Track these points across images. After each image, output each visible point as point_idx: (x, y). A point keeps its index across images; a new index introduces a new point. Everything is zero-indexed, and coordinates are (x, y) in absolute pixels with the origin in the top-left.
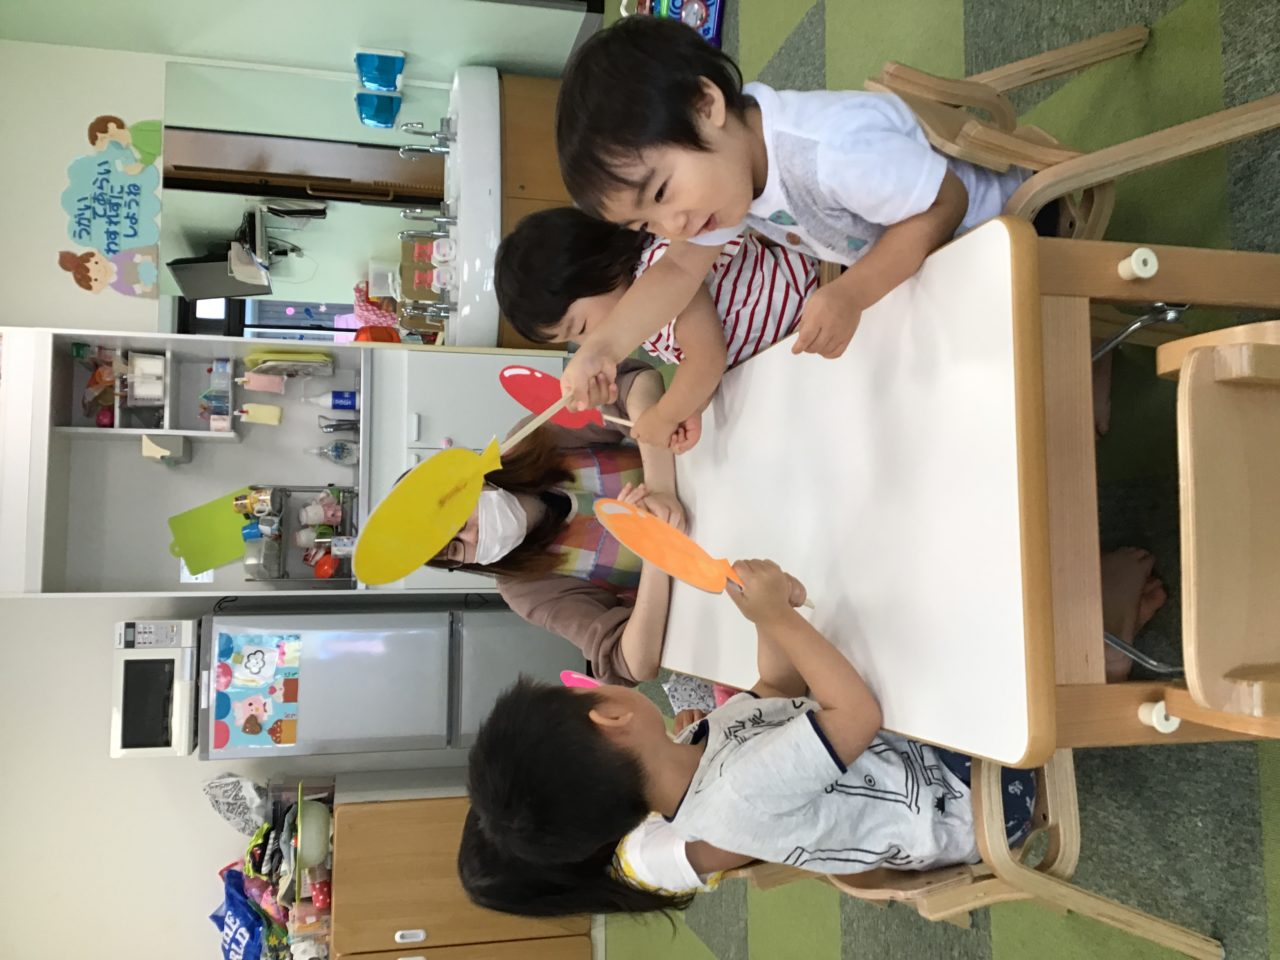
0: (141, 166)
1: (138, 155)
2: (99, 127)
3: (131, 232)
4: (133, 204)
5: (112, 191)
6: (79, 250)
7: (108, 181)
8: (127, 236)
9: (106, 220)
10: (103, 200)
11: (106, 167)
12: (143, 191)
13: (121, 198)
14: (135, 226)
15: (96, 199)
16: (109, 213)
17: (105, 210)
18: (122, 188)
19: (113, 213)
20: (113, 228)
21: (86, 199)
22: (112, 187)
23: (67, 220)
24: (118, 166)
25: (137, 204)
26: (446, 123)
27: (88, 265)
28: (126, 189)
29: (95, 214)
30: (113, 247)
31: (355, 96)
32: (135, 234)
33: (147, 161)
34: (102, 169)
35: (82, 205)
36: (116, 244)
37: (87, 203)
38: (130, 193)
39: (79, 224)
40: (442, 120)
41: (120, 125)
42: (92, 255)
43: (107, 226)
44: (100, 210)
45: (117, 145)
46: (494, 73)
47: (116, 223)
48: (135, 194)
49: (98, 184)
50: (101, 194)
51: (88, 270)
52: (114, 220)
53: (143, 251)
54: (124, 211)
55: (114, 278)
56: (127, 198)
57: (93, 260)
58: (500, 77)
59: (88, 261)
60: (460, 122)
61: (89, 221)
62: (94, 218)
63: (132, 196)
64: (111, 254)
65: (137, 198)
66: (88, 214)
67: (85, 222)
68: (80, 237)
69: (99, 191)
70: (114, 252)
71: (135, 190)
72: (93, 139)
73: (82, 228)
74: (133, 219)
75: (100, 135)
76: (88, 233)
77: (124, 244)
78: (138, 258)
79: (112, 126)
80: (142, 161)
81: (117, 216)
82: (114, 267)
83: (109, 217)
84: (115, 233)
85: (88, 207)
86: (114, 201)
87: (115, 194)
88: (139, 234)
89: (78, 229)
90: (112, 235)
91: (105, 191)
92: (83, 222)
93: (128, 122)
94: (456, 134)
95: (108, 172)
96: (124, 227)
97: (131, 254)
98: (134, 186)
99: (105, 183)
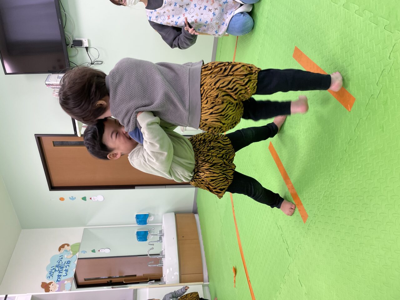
0: (72, 255)
1: (71, 253)
2: (63, 246)
3: (66, 274)
4: (68, 266)
5: (62, 263)
6: (48, 282)
7: (61, 261)
8: (63, 276)
9: (58, 272)
10: (59, 266)
11: (62, 257)
12: (71, 263)
13: (64, 265)
14: (67, 273)
15: (57, 266)
16: (60, 270)
17: (59, 269)
18: (65, 262)
19: (61, 270)
20: (60, 274)
21: (54, 266)
22: (62, 262)
23: (46, 273)
24: (66, 256)
25: (69, 266)
26: (161, 231)
27: (49, 286)
28: (66, 262)
29: (56, 270)
30: (59, 280)
31: (136, 233)
32: (66, 275)
33: (74, 254)
34: (60, 258)
35: (52, 269)
36: (60, 279)
37: (54, 268)
38: (68, 263)
39: (50, 274)
40: (160, 231)
41: (68, 245)
42: (52, 283)
43: (59, 274)
44: (57, 269)
45: (66, 251)
46: (173, 214)
47: (61, 273)
48: (69, 264)
49: (58, 262)
50: (58, 265)
51: (50, 288)
52: (61, 272)
53: (68, 280)
54: (64, 269)
55: (57, 289)
56: (66, 265)
57: (52, 284)
58: (175, 215)
59: (50, 285)
60: (165, 230)
61: (53, 273)
62: (55, 272)
63: (68, 264)
64: (58, 282)
65: (69, 265)
66: (53, 271)
67: (52, 273)
68: (49, 278)
69: (59, 264)
70: (59, 281)
71: (69, 262)
72: (60, 250)
73: (51, 274)
74: (67, 271)
75: (62, 249)
76: (52, 276)
77: (62, 278)
78: (66, 282)
79: (66, 246)
80: (72, 254)
81: (62, 270)
82: (58, 286)
83: (59, 271)
84: (60, 275)
85: (54, 269)
86: (62, 266)
87: (63, 264)
88: (68, 275)
89: (49, 275)
90: (59, 276)
91: (60, 264)
92: (51, 273)
93: (71, 244)
94: (164, 234)
95: (62, 258)
96: (64, 273)
97: (64, 281)
98: (69, 261)
99: (60, 261)
